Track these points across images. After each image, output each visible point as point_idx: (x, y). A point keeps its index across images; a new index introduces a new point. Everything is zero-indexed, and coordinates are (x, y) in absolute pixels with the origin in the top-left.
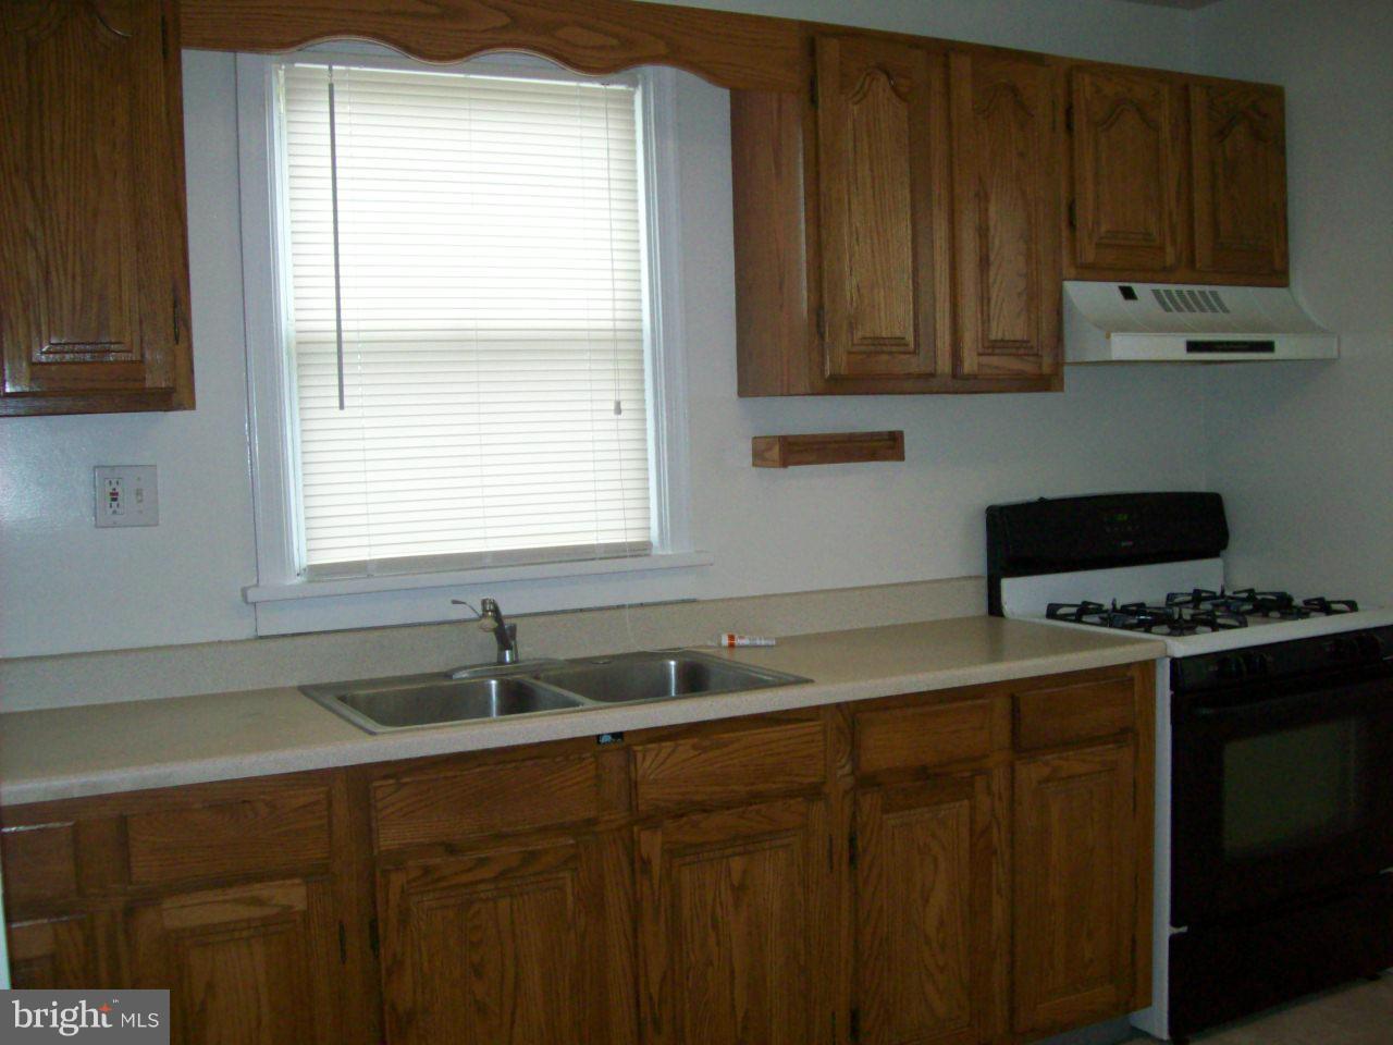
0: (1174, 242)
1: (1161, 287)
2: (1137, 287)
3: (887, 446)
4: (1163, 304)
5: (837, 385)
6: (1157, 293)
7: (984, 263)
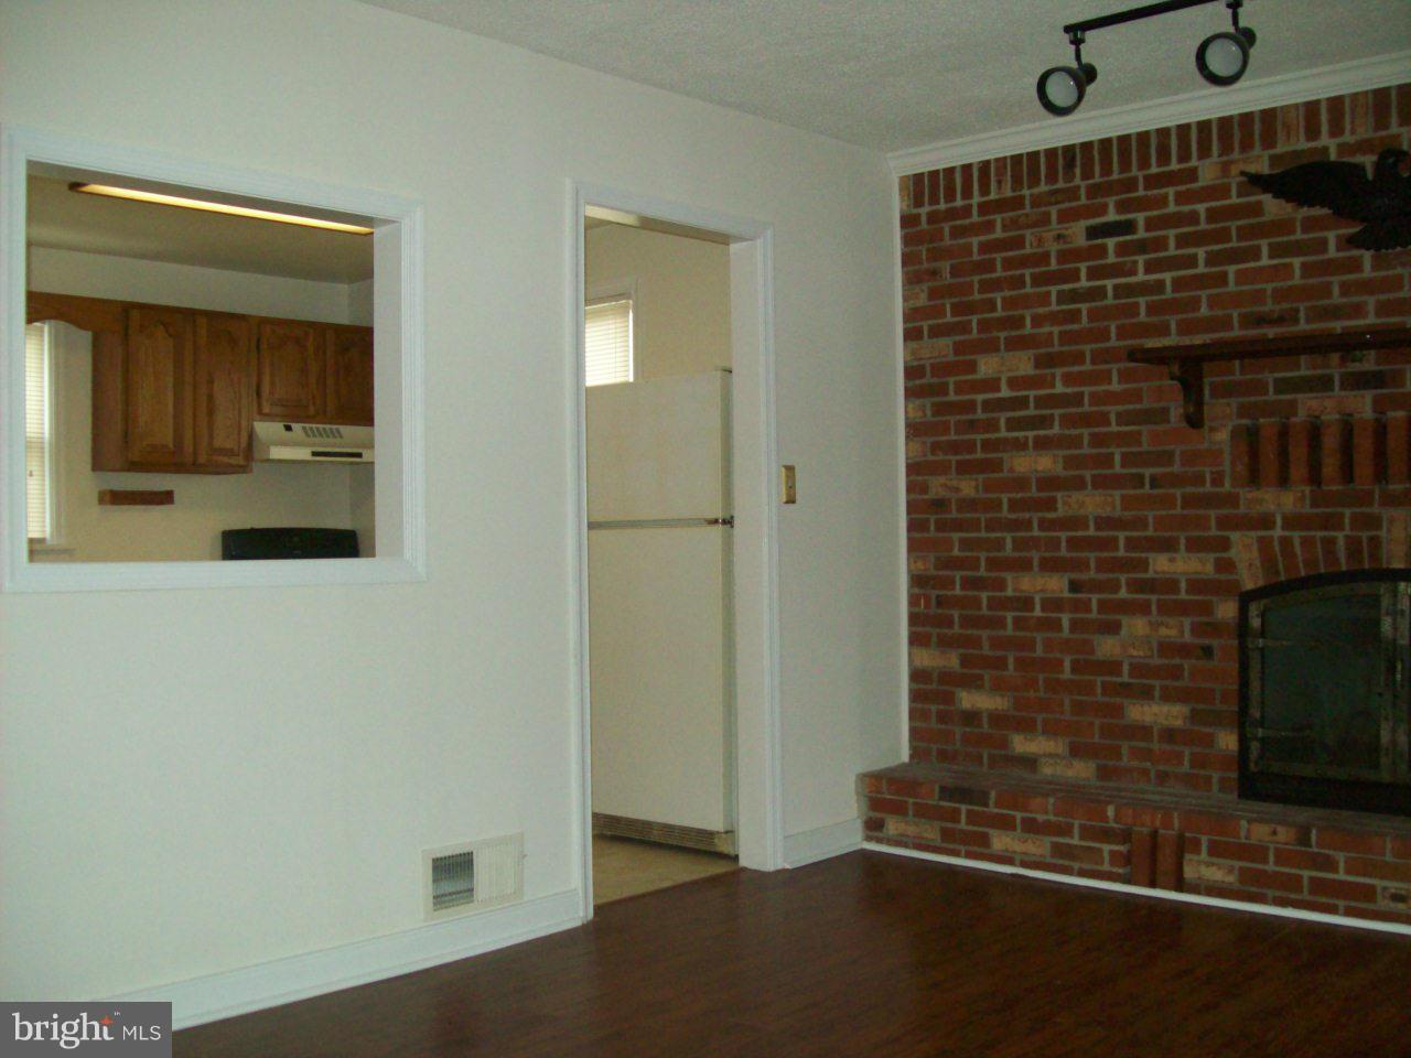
0: (314, 404)
1: (307, 425)
2: (294, 425)
3: (165, 498)
4: (306, 433)
5: (134, 466)
6: (304, 428)
7: (211, 412)
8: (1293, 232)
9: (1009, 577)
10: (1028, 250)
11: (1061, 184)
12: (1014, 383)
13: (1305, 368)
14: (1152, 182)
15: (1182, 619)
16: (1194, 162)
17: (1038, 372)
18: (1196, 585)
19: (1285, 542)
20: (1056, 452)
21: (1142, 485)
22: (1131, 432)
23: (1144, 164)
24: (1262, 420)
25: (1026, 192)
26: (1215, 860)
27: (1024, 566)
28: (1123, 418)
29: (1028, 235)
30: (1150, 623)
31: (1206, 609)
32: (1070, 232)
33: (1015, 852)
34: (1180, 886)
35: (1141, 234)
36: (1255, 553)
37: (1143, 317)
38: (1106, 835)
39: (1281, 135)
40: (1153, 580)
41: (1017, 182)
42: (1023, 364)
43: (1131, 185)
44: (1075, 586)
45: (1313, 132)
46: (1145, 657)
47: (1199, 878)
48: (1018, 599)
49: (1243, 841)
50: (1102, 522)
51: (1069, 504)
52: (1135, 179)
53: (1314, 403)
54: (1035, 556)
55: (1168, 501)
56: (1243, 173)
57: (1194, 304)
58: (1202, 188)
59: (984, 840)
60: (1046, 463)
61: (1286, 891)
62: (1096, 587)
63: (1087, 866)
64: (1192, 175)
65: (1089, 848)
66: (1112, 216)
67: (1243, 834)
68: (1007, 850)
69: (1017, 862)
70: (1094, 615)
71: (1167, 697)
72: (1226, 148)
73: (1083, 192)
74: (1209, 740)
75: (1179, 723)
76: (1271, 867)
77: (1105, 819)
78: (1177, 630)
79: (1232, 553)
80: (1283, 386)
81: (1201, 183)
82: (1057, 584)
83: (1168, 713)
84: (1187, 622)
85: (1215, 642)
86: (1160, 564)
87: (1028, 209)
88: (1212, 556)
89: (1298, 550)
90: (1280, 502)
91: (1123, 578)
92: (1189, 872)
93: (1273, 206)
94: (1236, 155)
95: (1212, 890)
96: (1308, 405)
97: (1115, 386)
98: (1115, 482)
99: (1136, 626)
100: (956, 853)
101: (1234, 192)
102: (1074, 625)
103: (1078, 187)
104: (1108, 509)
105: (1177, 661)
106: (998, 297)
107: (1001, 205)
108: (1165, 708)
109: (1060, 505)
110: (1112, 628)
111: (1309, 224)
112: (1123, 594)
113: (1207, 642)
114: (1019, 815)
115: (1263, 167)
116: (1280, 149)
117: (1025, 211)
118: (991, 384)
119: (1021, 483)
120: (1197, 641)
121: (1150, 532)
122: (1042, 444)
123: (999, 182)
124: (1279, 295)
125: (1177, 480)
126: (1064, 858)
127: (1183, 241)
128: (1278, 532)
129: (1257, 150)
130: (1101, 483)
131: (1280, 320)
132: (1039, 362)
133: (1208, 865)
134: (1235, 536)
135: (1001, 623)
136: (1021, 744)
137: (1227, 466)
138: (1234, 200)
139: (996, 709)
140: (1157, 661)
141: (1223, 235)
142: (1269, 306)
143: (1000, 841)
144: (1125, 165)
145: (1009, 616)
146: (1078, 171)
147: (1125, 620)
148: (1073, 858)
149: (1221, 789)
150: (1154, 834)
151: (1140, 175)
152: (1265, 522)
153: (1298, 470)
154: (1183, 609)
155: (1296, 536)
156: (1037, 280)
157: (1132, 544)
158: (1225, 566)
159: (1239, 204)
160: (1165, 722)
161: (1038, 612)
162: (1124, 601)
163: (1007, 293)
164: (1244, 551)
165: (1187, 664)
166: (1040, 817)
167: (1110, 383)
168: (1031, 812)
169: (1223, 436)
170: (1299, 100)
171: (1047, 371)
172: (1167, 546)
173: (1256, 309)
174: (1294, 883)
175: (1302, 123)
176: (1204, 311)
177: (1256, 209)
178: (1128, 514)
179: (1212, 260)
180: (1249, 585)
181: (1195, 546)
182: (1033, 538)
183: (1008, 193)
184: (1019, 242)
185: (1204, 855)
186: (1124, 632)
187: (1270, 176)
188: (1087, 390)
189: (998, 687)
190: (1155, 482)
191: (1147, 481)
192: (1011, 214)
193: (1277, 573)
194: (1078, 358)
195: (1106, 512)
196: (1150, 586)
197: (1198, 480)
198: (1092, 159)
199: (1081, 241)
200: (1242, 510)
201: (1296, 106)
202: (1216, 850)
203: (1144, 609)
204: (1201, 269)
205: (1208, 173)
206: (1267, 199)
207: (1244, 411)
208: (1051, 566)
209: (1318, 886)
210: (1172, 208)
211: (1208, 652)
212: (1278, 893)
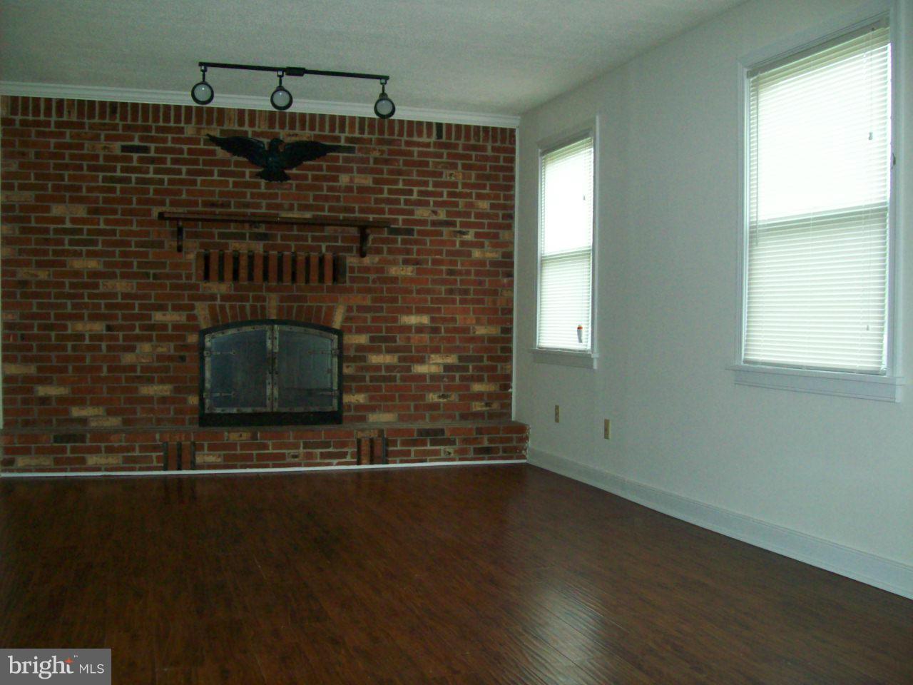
8: (230, 166)
9: (69, 324)
10: (85, 152)
11: (107, 121)
12: (73, 220)
13: (233, 229)
14: (159, 129)
15: (170, 343)
16: (182, 125)
17: (89, 216)
18: (176, 327)
19: (222, 308)
20: (99, 259)
21: (149, 278)
22: (143, 252)
23: (156, 119)
24: (211, 251)
25: (86, 120)
26: (212, 452)
27: (79, 317)
28: (138, 244)
29: (87, 144)
30: (152, 346)
31: (183, 338)
32: (111, 146)
33: (101, 464)
34: (194, 467)
35: (152, 154)
36: (207, 312)
37: (151, 195)
38: (155, 449)
39: (226, 122)
40: (154, 325)
41: (81, 114)
42: (81, 211)
43: (148, 129)
44: (109, 328)
45: (241, 123)
46: (150, 362)
47: (204, 462)
48: (76, 335)
49: (225, 442)
50: (125, 296)
51: (105, 286)
52: (151, 127)
53: (237, 245)
54: (86, 312)
55: (163, 286)
56: (208, 135)
57: (179, 192)
58: (186, 138)
59: (83, 461)
60: (93, 264)
61: (246, 461)
62: (121, 328)
63: (145, 465)
64: (181, 130)
65: (146, 456)
66: (136, 143)
67: (226, 438)
68: (96, 464)
69: (103, 468)
70: (121, 342)
71: (162, 381)
72: (199, 122)
73: (120, 127)
74: (184, 401)
75: (168, 394)
76: (239, 452)
77: (154, 440)
78: (167, 348)
79: (195, 312)
80: (222, 235)
81: (185, 135)
82: (99, 327)
83: (164, 390)
84: (172, 345)
85: (187, 354)
86: (158, 317)
87: (87, 130)
88: (185, 313)
89: (228, 310)
90: (220, 288)
91: (137, 324)
92: (199, 460)
93: (221, 153)
94: (204, 125)
95: (210, 467)
96: (234, 245)
97: (134, 228)
98: (135, 275)
99: (146, 347)
100: (65, 470)
101: (202, 142)
102: (110, 348)
103: (118, 124)
104: (129, 289)
105: (166, 364)
106: (66, 174)
107: (69, 124)
108: (161, 387)
109: (101, 287)
110: (132, 349)
111: (237, 164)
112: (137, 331)
113: (182, 354)
114: (103, 445)
115: (217, 134)
116: (225, 127)
117: (84, 131)
118: (61, 220)
119: (77, 274)
120: (177, 354)
121: (153, 301)
122: (91, 254)
123: (69, 112)
124: (222, 194)
125: (168, 277)
126: (130, 463)
127: (175, 161)
128: (218, 302)
129: (215, 125)
130: (125, 276)
131: (222, 205)
132: (90, 211)
133: (208, 455)
134: (197, 304)
135: (64, 348)
136: (76, 412)
137: (193, 271)
138: (202, 146)
139: (61, 395)
140: (156, 364)
141: (196, 162)
142: (216, 198)
143: (92, 460)
144: (146, 119)
145: (69, 344)
146: (118, 115)
147: (138, 345)
148: (135, 462)
149: (190, 424)
150: (180, 444)
151: (154, 125)
152: (213, 298)
153: (228, 274)
154: (169, 338)
155: (227, 304)
156: (91, 168)
157: (142, 307)
158: (192, 318)
159: (203, 149)
160: (161, 394)
161: (87, 342)
162: (137, 335)
163: (71, 172)
164: (202, 312)
165: (171, 365)
166: (116, 445)
167: (132, 226)
168: (111, 442)
169: (192, 256)
170: (236, 107)
171: (95, 216)
172: (162, 308)
173: (211, 199)
174: (250, 457)
175: (237, 117)
176: (184, 196)
177: (213, 153)
178: (140, 292)
179: (189, 172)
180: (204, 326)
181: (176, 308)
182: (84, 303)
183: (74, 119)
184: (81, 146)
185: (206, 451)
186: (137, 351)
187: (220, 139)
188: (118, 228)
189: (62, 382)
190: (156, 276)
191: (151, 276)
192: (76, 131)
193: (218, 321)
194: (114, 212)
195: (128, 290)
196: (152, 327)
197: (179, 277)
198: (127, 112)
199: (118, 152)
200: (201, 292)
201: (234, 109)
202: (212, 448)
203: (149, 339)
204: (184, 176)
205: (190, 131)
206: (218, 149)
207: (202, 245)
208: (95, 317)
209: (260, 457)
210: (170, 144)
211: (183, 359)
212: (243, 463)
